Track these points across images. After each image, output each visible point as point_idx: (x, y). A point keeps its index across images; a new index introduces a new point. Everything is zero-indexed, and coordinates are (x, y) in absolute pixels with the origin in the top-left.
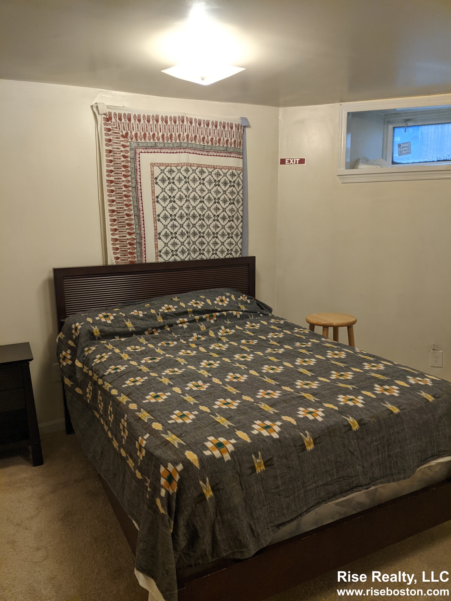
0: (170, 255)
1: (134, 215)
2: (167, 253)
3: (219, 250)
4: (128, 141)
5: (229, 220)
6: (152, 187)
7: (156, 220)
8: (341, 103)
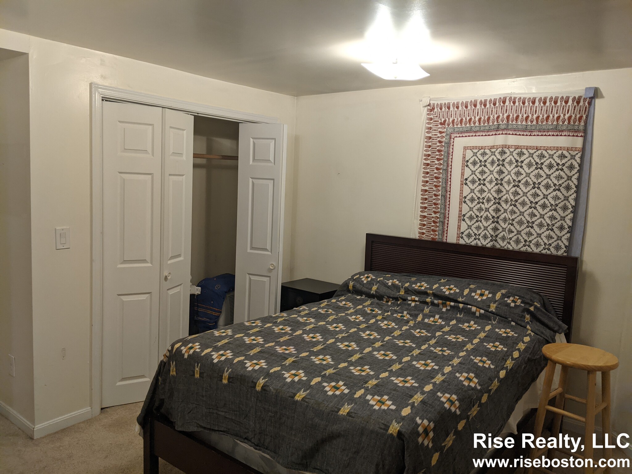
0: (473, 238)
2: (469, 236)
4: (445, 128)
6: (462, 169)
7: (462, 202)
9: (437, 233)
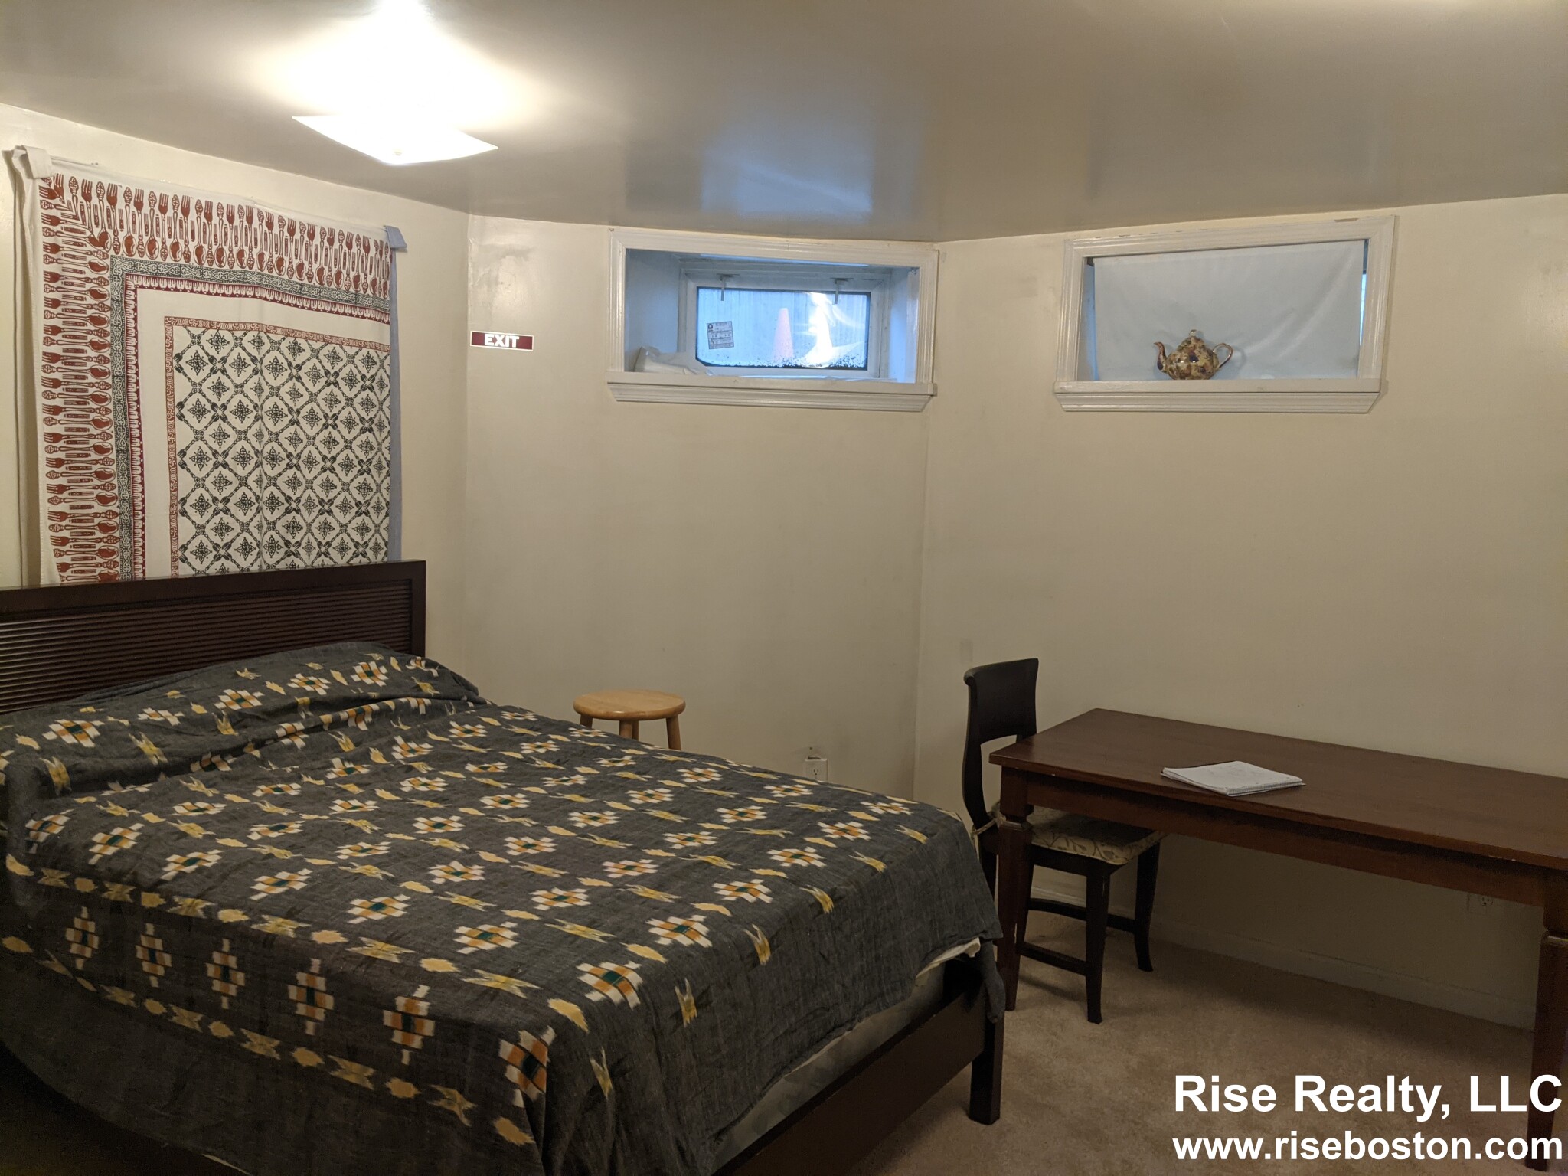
0: (211, 557)
1: (117, 451)
2: (201, 552)
3: (334, 544)
4: (105, 256)
5: (359, 471)
6: (166, 377)
7: (175, 466)
8: (612, 227)
9: (118, 559)
